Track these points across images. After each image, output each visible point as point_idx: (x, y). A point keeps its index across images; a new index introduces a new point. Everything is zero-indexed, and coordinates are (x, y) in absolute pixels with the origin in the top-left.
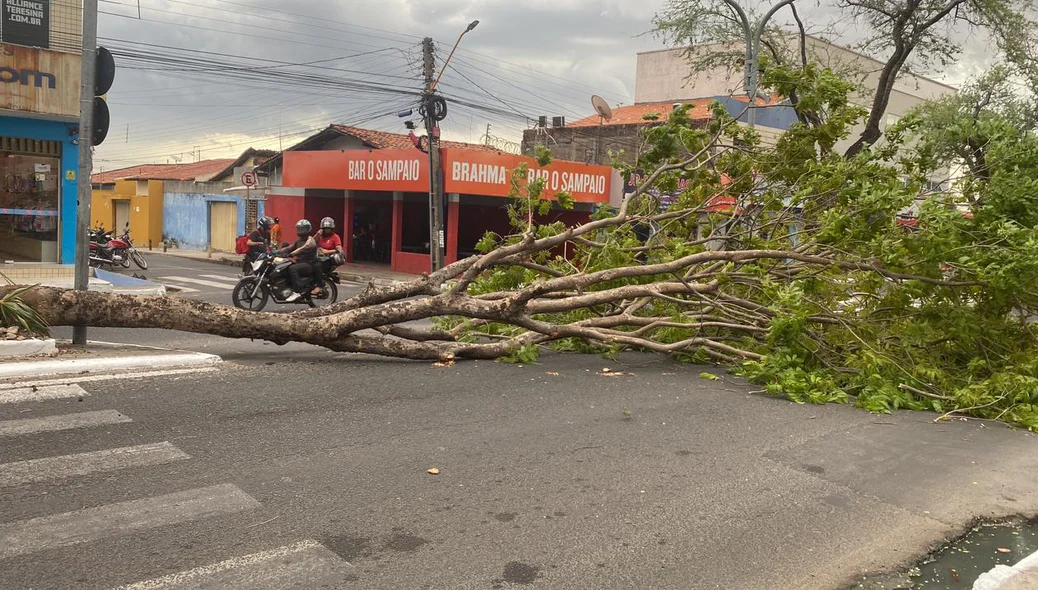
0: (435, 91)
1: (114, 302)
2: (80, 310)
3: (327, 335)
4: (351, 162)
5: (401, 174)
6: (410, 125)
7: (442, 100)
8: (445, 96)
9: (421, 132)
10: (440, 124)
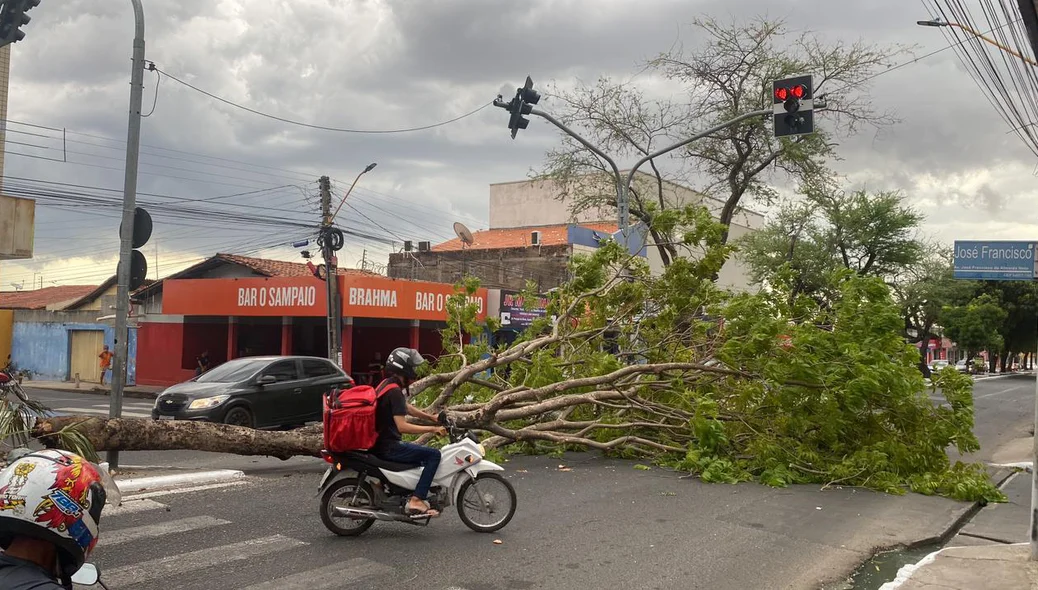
0: (332, 223)
1: (151, 428)
4: (241, 289)
5: (296, 300)
6: (306, 255)
7: (339, 232)
8: (341, 228)
9: (318, 260)
10: (338, 254)
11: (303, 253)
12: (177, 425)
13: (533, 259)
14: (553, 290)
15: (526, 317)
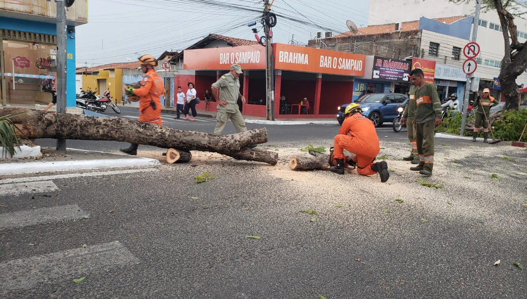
0: (270, 10)
2: (58, 127)
3: (232, 148)
4: (221, 54)
5: (250, 59)
6: (255, 31)
7: (274, 15)
8: (275, 13)
10: (273, 29)
11: (253, 30)
12: (104, 120)
13: (395, 40)
14: (408, 58)
15: (389, 74)
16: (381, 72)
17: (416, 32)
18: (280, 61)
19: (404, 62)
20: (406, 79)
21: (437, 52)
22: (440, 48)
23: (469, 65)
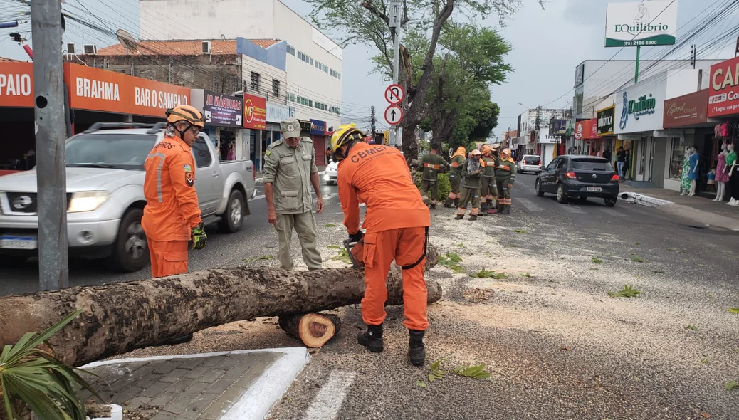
5: (4, 89)
6: (17, 37)
7: (60, 16)
11: (12, 35)
13: (204, 66)
14: (237, 93)
15: (223, 116)
16: (213, 112)
17: (233, 57)
18: (78, 94)
19: (232, 98)
20: (239, 123)
21: (258, 85)
22: (261, 79)
23: (393, 112)
